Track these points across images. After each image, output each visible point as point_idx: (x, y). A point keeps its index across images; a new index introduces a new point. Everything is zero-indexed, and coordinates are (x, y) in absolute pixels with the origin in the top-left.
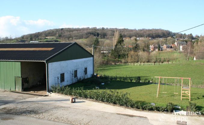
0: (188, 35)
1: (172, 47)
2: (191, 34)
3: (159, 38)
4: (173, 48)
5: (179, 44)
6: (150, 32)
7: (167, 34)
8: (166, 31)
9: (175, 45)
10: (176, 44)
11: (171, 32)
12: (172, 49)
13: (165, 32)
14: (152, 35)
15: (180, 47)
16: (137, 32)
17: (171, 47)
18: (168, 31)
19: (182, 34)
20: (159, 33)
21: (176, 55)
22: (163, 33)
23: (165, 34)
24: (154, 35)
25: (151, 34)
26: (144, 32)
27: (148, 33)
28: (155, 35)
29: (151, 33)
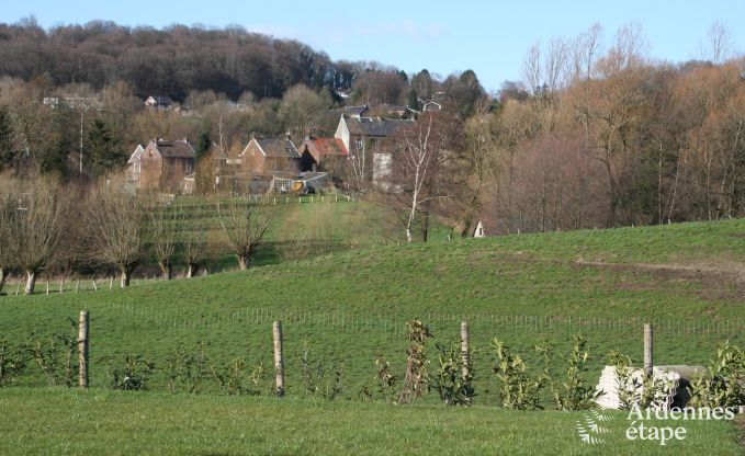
0: (450, 79)
1: (317, 157)
2: (469, 74)
3: (211, 94)
4: (320, 169)
5: (371, 138)
6: (157, 52)
7: (287, 72)
8: (278, 45)
9: (337, 145)
10: (343, 134)
11: (324, 58)
12: (313, 177)
13: (274, 57)
14: (171, 73)
15: (376, 156)
16: (46, 47)
17: (306, 162)
18: (295, 45)
19: (403, 75)
20: (223, 61)
21: (321, 213)
22: (254, 60)
23: (275, 66)
24: (186, 74)
25: (160, 70)
26: (102, 51)
27: (132, 55)
28: (192, 72)
29: (156, 61)
